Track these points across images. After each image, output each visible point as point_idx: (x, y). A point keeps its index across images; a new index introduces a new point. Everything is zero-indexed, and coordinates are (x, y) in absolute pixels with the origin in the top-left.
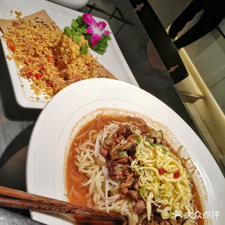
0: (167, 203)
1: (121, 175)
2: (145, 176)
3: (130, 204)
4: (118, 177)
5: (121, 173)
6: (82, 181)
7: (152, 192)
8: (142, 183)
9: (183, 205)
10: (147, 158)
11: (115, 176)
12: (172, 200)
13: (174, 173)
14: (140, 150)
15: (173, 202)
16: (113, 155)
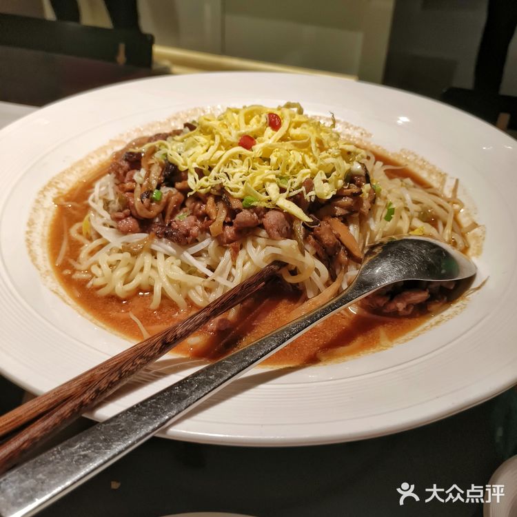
0: (307, 174)
1: (196, 221)
2: (231, 176)
3: (260, 240)
4: (195, 230)
5: (192, 219)
6: (147, 304)
7: (268, 183)
8: (237, 190)
9: (333, 148)
10: (202, 152)
11: (187, 234)
12: (309, 161)
13: (267, 124)
14: (180, 154)
15: (315, 161)
16: (146, 211)
